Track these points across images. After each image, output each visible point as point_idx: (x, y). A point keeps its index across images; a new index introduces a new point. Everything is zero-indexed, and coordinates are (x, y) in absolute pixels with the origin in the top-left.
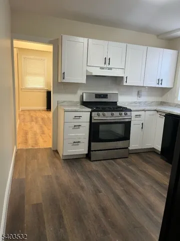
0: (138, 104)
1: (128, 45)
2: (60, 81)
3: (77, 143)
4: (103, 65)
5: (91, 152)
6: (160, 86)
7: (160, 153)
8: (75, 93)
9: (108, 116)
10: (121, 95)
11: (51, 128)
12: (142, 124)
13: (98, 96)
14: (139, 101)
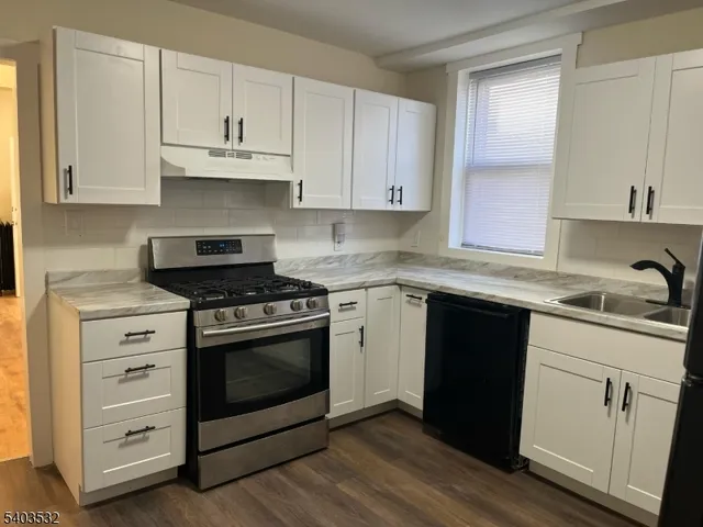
0: (335, 265)
1: (297, 79)
2: (52, 198)
3: (138, 435)
4: (220, 144)
5: (201, 458)
6: (397, 207)
7: (421, 416)
8: (119, 240)
9: (253, 320)
10: (283, 238)
11: (22, 366)
12: (362, 330)
13: (207, 246)
14: (339, 253)
